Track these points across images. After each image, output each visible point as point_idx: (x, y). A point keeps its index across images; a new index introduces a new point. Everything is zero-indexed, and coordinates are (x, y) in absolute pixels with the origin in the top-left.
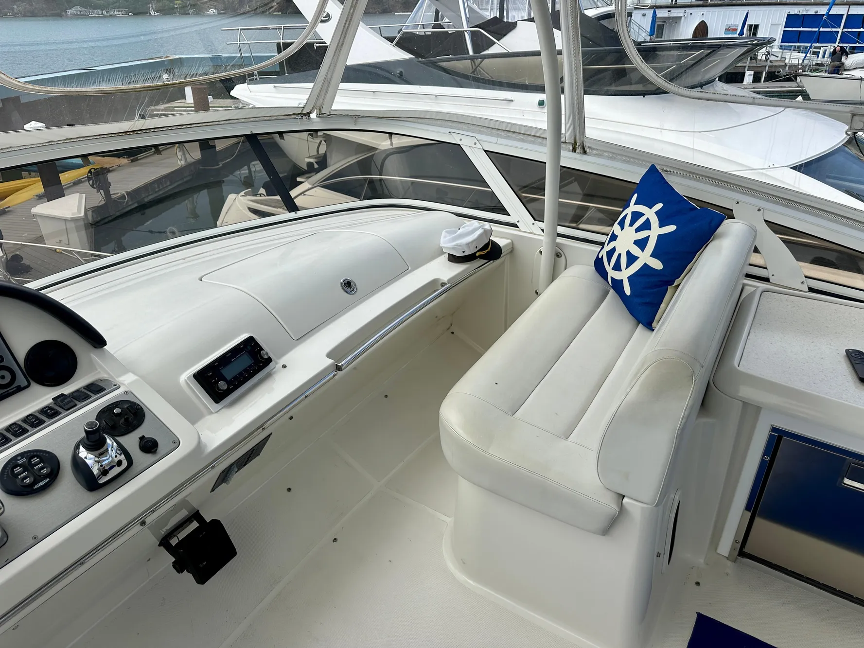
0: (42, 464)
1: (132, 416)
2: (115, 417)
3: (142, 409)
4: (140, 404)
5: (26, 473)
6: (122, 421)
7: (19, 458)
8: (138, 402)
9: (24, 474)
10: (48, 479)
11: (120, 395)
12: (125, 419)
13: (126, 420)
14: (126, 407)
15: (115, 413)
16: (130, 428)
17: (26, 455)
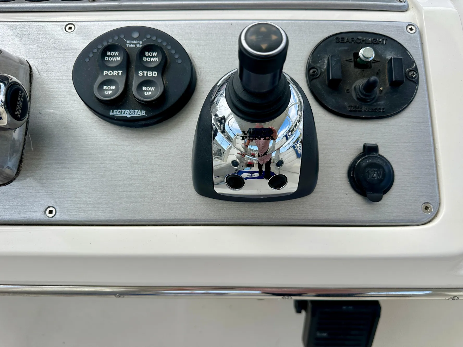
0: (155, 74)
1: (388, 85)
2: (352, 64)
3: (416, 82)
4: (420, 70)
5: (120, 72)
6: (360, 83)
7: (136, 35)
8: (418, 63)
9: (115, 73)
10: (143, 113)
11: (397, 26)
12: (368, 82)
13: (370, 87)
14: (389, 57)
15: (358, 57)
16: (364, 108)
17: (149, 36)
